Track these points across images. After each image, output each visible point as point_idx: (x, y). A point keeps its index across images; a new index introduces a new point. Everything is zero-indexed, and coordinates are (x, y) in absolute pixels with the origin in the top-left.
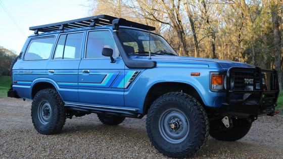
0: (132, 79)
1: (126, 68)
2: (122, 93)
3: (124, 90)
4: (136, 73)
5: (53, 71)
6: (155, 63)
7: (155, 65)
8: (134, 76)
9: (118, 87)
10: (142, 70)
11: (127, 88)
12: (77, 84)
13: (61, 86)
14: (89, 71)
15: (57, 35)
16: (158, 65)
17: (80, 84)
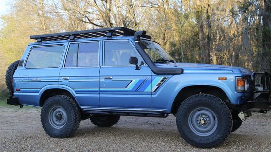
0: (160, 84)
1: (153, 74)
2: (149, 96)
3: (151, 93)
4: (164, 78)
5: (68, 78)
6: (183, 70)
7: (182, 72)
8: (162, 81)
9: (145, 91)
10: (170, 76)
11: (155, 91)
12: (98, 89)
13: (77, 92)
14: (111, 77)
15: (66, 44)
16: (185, 71)
17: (101, 89)
